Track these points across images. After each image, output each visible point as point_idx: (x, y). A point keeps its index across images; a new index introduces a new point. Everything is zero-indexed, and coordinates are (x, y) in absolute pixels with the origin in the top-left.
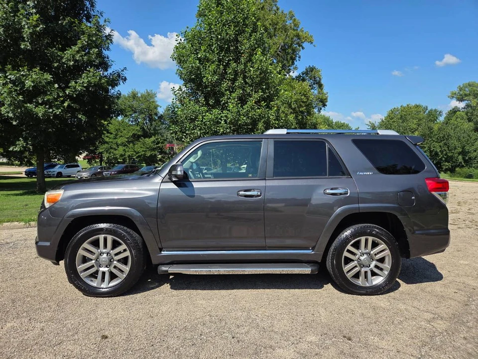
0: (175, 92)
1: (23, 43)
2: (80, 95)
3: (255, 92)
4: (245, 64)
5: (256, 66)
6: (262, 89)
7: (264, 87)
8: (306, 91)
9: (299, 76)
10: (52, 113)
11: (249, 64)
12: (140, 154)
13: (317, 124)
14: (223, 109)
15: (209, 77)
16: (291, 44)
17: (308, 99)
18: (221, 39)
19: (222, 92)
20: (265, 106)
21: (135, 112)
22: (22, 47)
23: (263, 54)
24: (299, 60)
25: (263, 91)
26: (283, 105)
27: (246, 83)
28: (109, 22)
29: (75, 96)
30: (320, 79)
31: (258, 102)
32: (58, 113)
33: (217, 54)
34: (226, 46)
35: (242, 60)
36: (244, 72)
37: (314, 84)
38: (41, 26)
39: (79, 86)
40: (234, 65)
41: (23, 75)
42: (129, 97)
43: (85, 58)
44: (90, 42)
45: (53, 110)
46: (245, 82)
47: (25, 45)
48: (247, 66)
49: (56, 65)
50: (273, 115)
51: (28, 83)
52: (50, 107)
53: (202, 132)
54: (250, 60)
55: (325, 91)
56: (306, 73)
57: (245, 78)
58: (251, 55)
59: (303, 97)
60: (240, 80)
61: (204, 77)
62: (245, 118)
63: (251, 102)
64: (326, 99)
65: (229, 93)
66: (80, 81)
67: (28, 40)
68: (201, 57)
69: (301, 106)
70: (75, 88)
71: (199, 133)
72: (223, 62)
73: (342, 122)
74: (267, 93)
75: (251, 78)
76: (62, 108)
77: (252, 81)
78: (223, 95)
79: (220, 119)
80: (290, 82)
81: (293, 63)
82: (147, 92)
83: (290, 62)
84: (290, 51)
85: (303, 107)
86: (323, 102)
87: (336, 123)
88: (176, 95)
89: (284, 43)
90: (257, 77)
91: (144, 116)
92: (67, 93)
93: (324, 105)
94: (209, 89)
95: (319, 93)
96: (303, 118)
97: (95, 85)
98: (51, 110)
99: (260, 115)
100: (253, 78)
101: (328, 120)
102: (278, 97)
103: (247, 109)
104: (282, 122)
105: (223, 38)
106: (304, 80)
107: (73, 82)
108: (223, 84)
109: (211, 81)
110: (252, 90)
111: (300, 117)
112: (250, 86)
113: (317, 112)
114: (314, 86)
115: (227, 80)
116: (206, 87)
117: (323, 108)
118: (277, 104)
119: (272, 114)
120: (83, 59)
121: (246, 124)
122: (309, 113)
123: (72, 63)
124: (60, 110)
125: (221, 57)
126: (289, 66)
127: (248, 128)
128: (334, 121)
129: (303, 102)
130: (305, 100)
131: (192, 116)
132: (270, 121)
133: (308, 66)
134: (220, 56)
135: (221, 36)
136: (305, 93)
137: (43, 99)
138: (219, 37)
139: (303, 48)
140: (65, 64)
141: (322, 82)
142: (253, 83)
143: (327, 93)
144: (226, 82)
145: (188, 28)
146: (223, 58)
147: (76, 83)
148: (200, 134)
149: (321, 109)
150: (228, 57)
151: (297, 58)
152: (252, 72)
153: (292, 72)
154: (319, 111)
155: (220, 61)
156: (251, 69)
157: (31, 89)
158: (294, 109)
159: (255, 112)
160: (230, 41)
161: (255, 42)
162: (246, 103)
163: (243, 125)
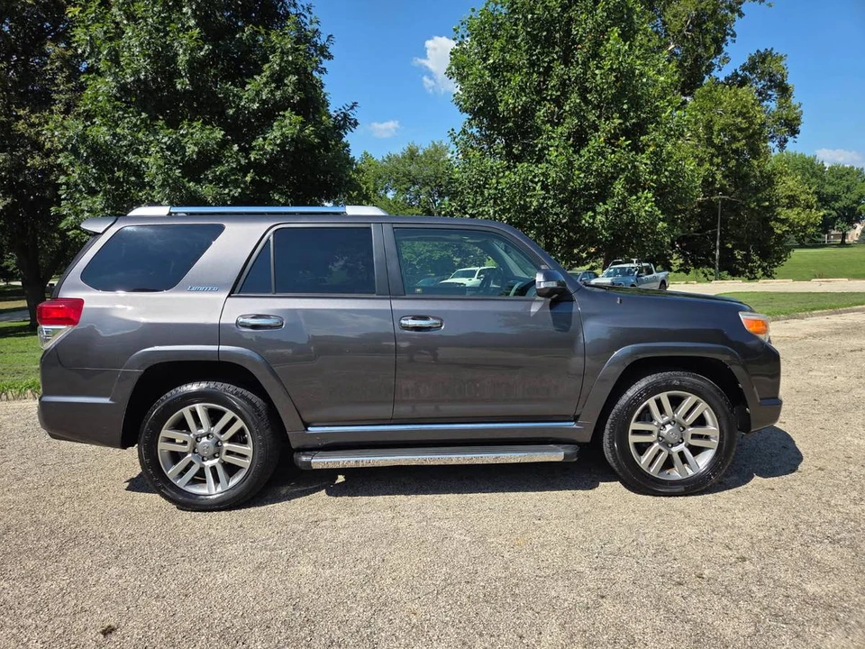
0: (455, 138)
1: (178, 81)
2: (274, 160)
3: (607, 119)
4: (584, 63)
5: (607, 64)
6: (621, 111)
7: (625, 107)
8: (745, 107)
9: (736, 75)
10: (228, 194)
11: (592, 64)
12: (423, 256)
13: (775, 174)
14: (539, 161)
15: (508, 101)
16: (715, 12)
17: (751, 123)
18: (534, 21)
19: (538, 128)
20: (627, 146)
21: (414, 184)
22: (179, 87)
23: (625, 36)
24: (734, 41)
25: (624, 116)
26: (667, 140)
27: (587, 102)
28: (318, 22)
29: (265, 162)
30: (782, 75)
31: (612, 140)
32: (236, 195)
33: (526, 51)
34: (545, 34)
35: (579, 57)
36: (581, 81)
37: (770, 88)
38: (206, 47)
39: (270, 144)
40: (559, 69)
41: (182, 135)
42: (404, 157)
43: (278, 93)
44: (283, 64)
45: (231, 191)
46: (585, 100)
47: (182, 84)
48: (590, 68)
49: (231, 112)
50: (646, 164)
51: (191, 149)
52: (225, 187)
53: (497, 208)
54: (595, 55)
55: (794, 101)
56: (752, 66)
57: (583, 92)
58: (598, 44)
59: (740, 119)
60: (575, 98)
61: (501, 101)
62: (582, 175)
63: (597, 140)
64: (798, 119)
65: (550, 128)
66: (270, 136)
67: (186, 74)
68: (494, 62)
69: (735, 139)
70: (262, 148)
71: (492, 212)
72: (539, 66)
73: (848, 166)
74: (632, 118)
75: (597, 91)
76: (242, 186)
77: (600, 96)
78: (539, 132)
79: (532, 181)
80: (710, 92)
81: (719, 51)
82: (435, 146)
83: (712, 50)
84: (710, 25)
85: (739, 141)
86: (792, 127)
87: (831, 169)
88: (456, 144)
89: (696, 10)
90: (610, 88)
91: (429, 188)
92: (252, 159)
93: (794, 132)
94: (511, 124)
95: (780, 107)
96: (739, 165)
97: (293, 139)
98: (227, 191)
99: (614, 166)
100: (603, 89)
101: (812, 163)
102: (658, 123)
103: (587, 155)
104: (666, 177)
105: (539, 19)
106: (742, 83)
107: (261, 139)
108: (539, 111)
109: (515, 107)
110: (599, 117)
111: (733, 163)
112: (598, 107)
113: (777, 150)
114: (769, 92)
115: (548, 101)
116: (506, 120)
117: (790, 139)
118: (654, 139)
119: (645, 161)
120: (273, 95)
121: (587, 187)
122: (755, 152)
123: (256, 106)
124: (239, 190)
125: (534, 58)
126: (708, 58)
127: (591, 195)
128: (827, 165)
129: (741, 130)
130: (743, 126)
131: (479, 180)
132: (639, 177)
133: (753, 52)
134: (532, 55)
135: (533, 14)
136: (744, 110)
137: (215, 172)
138: (530, 16)
139: (741, 15)
140: (246, 108)
141: (789, 82)
142: (601, 102)
143: (800, 104)
144: (545, 106)
145: (473, 10)
146: (538, 58)
147: (265, 139)
148: (495, 212)
149: (786, 141)
150: (548, 56)
151: (728, 38)
152: (598, 78)
153: (717, 69)
154: (782, 145)
155: (532, 64)
156: (597, 72)
157: (195, 156)
158: (719, 148)
159: (606, 159)
160: (553, 21)
161: (605, 14)
162: (587, 145)
163: (581, 190)
